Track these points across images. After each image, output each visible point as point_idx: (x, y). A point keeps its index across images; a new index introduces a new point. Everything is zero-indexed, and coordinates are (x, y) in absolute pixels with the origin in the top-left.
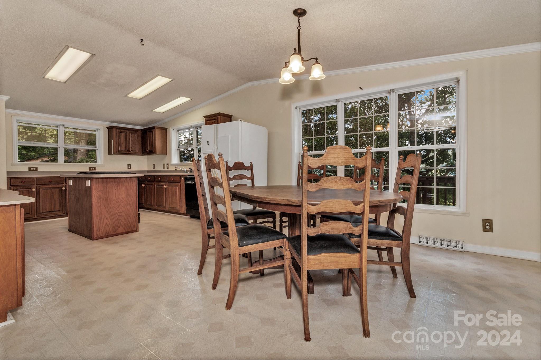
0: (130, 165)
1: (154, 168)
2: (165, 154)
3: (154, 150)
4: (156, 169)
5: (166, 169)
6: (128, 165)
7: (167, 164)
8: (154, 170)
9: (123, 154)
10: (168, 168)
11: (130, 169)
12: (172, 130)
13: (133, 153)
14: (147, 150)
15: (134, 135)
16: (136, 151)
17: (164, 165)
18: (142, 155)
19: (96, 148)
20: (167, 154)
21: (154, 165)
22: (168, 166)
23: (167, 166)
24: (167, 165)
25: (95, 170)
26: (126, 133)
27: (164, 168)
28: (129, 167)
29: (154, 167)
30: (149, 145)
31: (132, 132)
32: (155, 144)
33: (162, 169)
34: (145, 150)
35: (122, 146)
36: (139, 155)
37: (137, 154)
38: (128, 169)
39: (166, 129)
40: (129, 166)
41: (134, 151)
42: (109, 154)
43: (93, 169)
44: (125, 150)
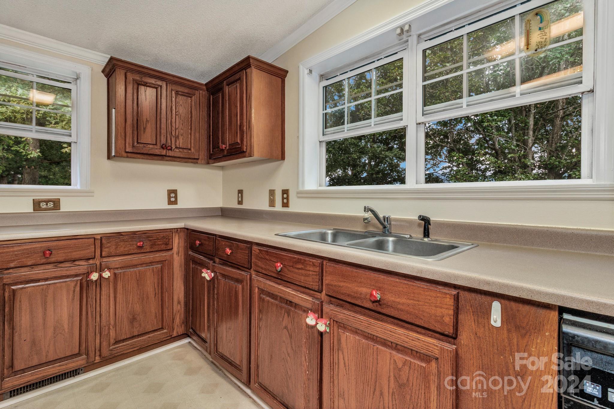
0: (175, 192)
1: (240, 203)
2: (277, 159)
3: (245, 143)
4: (247, 205)
5: (278, 207)
6: (170, 192)
7: (285, 192)
8: (240, 207)
9: (146, 157)
10: (285, 205)
11: (175, 203)
12: (307, 71)
13: (182, 156)
14: (223, 143)
15: (185, 98)
16: (190, 149)
17: (272, 193)
18: (208, 163)
19: (70, 136)
20: (283, 158)
21: (240, 192)
22: (287, 198)
23: (283, 198)
24: (283, 194)
25: (60, 210)
26: (158, 88)
27: (272, 203)
28: (173, 199)
29: (240, 199)
30: (230, 129)
31: (180, 89)
32: (249, 122)
33: (264, 206)
34: (216, 146)
35: (145, 129)
36: (199, 161)
37: (194, 161)
38: (170, 203)
39: (284, 72)
40: (173, 195)
41: (185, 151)
42: (110, 158)
43: (51, 205)
44: (156, 144)
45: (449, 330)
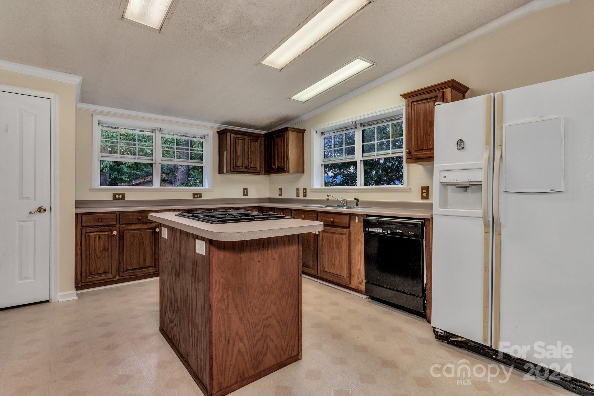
0: (246, 189)
1: (280, 195)
2: (301, 173)
3: (286, 166)
4: (284, 196)
5: (301, 197)
6: (244, 189)
7: (305, 189)
8: (280, 197)
9: (239, 173)
10: (305, 195)
11: (247, 195)
12: (315, 132)
13: (253, 172)
14: (274, 165)
15: (254, 142)
16: (256, 168)
17: (298, 189)
18: (265, 174)
19: (202, 163)
20: (303, 172)
21: (280, 189)
22: (306, 192)
23: (304, 192)
24: (303, 190)
25: (201, 198)
26: (243, 140)
27: (298, 195)
28: (245, 193)
29: (280, 193)
30: (278, 159)
31: (252, 138)
32: (288, 156)
33: (294, 197)
34: (270, 166)
35: (238, 160)
36: (260, 174)
37: (258, 173)
38: (244, 195)
39: (304, 131)
40: (246, 191)
41: (254, 169)
42: (219, 173)
43: (199, 196)
44: (243, 167)
45: (348, 226)
